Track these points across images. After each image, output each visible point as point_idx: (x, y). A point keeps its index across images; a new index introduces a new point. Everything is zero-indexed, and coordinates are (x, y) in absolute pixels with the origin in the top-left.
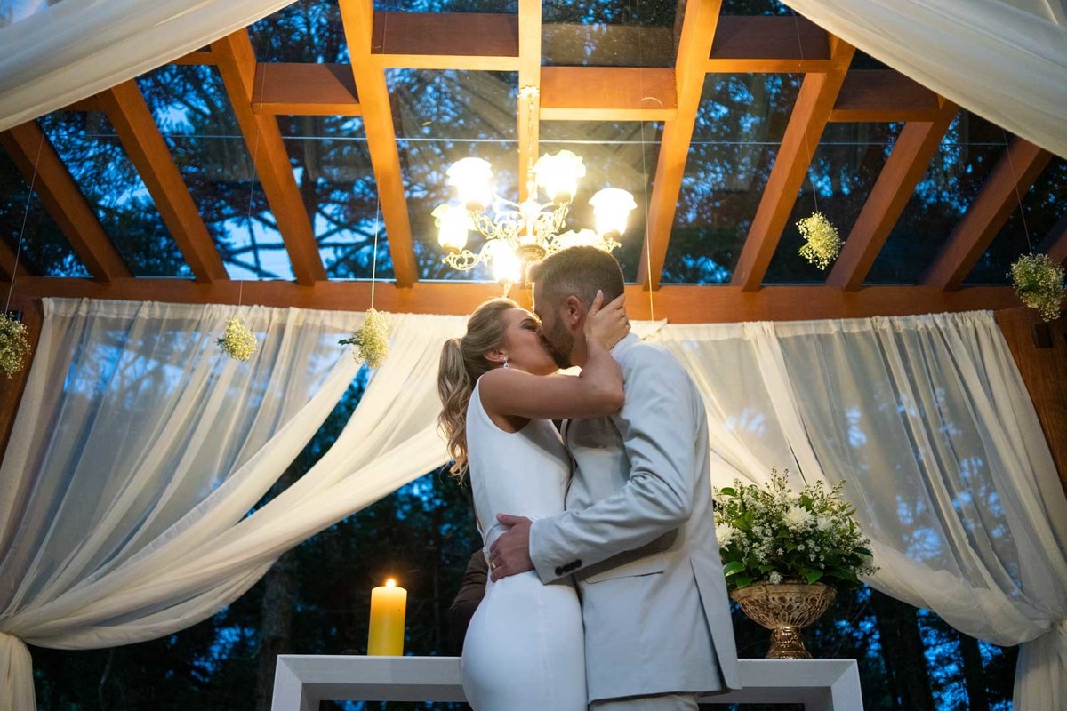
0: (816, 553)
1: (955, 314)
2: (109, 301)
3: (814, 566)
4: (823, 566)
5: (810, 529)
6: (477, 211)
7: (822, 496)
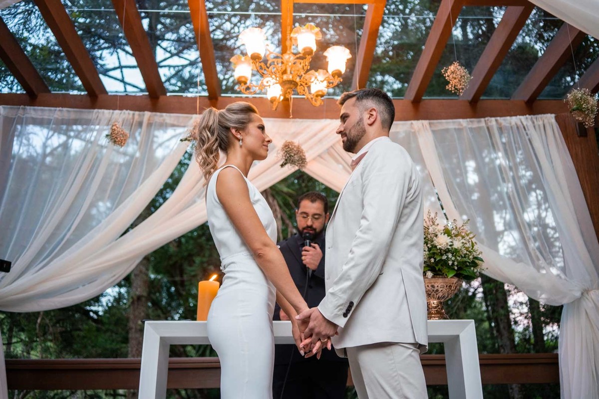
0: (453, 261)
1: (533, 116)
2: (36, 107)
3: (451, 268)
4: (456, 268)
5: (449, 247)
6: (257, 60)
7: (456, 228)
